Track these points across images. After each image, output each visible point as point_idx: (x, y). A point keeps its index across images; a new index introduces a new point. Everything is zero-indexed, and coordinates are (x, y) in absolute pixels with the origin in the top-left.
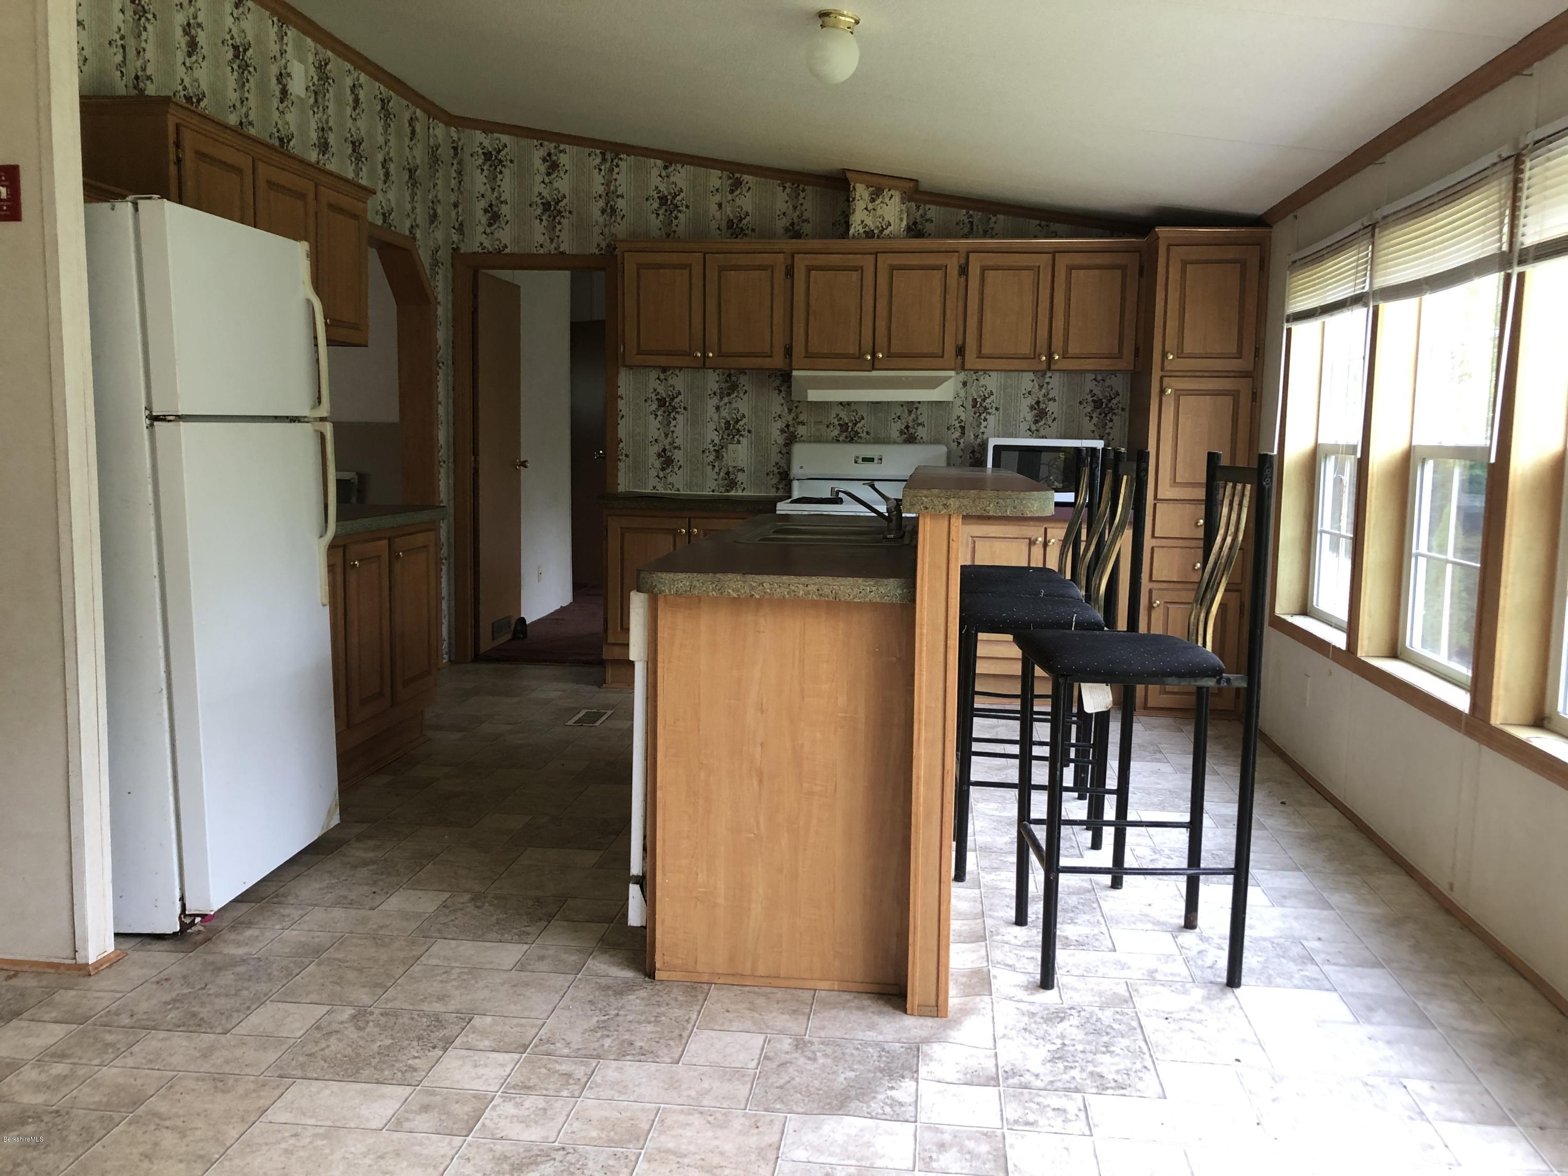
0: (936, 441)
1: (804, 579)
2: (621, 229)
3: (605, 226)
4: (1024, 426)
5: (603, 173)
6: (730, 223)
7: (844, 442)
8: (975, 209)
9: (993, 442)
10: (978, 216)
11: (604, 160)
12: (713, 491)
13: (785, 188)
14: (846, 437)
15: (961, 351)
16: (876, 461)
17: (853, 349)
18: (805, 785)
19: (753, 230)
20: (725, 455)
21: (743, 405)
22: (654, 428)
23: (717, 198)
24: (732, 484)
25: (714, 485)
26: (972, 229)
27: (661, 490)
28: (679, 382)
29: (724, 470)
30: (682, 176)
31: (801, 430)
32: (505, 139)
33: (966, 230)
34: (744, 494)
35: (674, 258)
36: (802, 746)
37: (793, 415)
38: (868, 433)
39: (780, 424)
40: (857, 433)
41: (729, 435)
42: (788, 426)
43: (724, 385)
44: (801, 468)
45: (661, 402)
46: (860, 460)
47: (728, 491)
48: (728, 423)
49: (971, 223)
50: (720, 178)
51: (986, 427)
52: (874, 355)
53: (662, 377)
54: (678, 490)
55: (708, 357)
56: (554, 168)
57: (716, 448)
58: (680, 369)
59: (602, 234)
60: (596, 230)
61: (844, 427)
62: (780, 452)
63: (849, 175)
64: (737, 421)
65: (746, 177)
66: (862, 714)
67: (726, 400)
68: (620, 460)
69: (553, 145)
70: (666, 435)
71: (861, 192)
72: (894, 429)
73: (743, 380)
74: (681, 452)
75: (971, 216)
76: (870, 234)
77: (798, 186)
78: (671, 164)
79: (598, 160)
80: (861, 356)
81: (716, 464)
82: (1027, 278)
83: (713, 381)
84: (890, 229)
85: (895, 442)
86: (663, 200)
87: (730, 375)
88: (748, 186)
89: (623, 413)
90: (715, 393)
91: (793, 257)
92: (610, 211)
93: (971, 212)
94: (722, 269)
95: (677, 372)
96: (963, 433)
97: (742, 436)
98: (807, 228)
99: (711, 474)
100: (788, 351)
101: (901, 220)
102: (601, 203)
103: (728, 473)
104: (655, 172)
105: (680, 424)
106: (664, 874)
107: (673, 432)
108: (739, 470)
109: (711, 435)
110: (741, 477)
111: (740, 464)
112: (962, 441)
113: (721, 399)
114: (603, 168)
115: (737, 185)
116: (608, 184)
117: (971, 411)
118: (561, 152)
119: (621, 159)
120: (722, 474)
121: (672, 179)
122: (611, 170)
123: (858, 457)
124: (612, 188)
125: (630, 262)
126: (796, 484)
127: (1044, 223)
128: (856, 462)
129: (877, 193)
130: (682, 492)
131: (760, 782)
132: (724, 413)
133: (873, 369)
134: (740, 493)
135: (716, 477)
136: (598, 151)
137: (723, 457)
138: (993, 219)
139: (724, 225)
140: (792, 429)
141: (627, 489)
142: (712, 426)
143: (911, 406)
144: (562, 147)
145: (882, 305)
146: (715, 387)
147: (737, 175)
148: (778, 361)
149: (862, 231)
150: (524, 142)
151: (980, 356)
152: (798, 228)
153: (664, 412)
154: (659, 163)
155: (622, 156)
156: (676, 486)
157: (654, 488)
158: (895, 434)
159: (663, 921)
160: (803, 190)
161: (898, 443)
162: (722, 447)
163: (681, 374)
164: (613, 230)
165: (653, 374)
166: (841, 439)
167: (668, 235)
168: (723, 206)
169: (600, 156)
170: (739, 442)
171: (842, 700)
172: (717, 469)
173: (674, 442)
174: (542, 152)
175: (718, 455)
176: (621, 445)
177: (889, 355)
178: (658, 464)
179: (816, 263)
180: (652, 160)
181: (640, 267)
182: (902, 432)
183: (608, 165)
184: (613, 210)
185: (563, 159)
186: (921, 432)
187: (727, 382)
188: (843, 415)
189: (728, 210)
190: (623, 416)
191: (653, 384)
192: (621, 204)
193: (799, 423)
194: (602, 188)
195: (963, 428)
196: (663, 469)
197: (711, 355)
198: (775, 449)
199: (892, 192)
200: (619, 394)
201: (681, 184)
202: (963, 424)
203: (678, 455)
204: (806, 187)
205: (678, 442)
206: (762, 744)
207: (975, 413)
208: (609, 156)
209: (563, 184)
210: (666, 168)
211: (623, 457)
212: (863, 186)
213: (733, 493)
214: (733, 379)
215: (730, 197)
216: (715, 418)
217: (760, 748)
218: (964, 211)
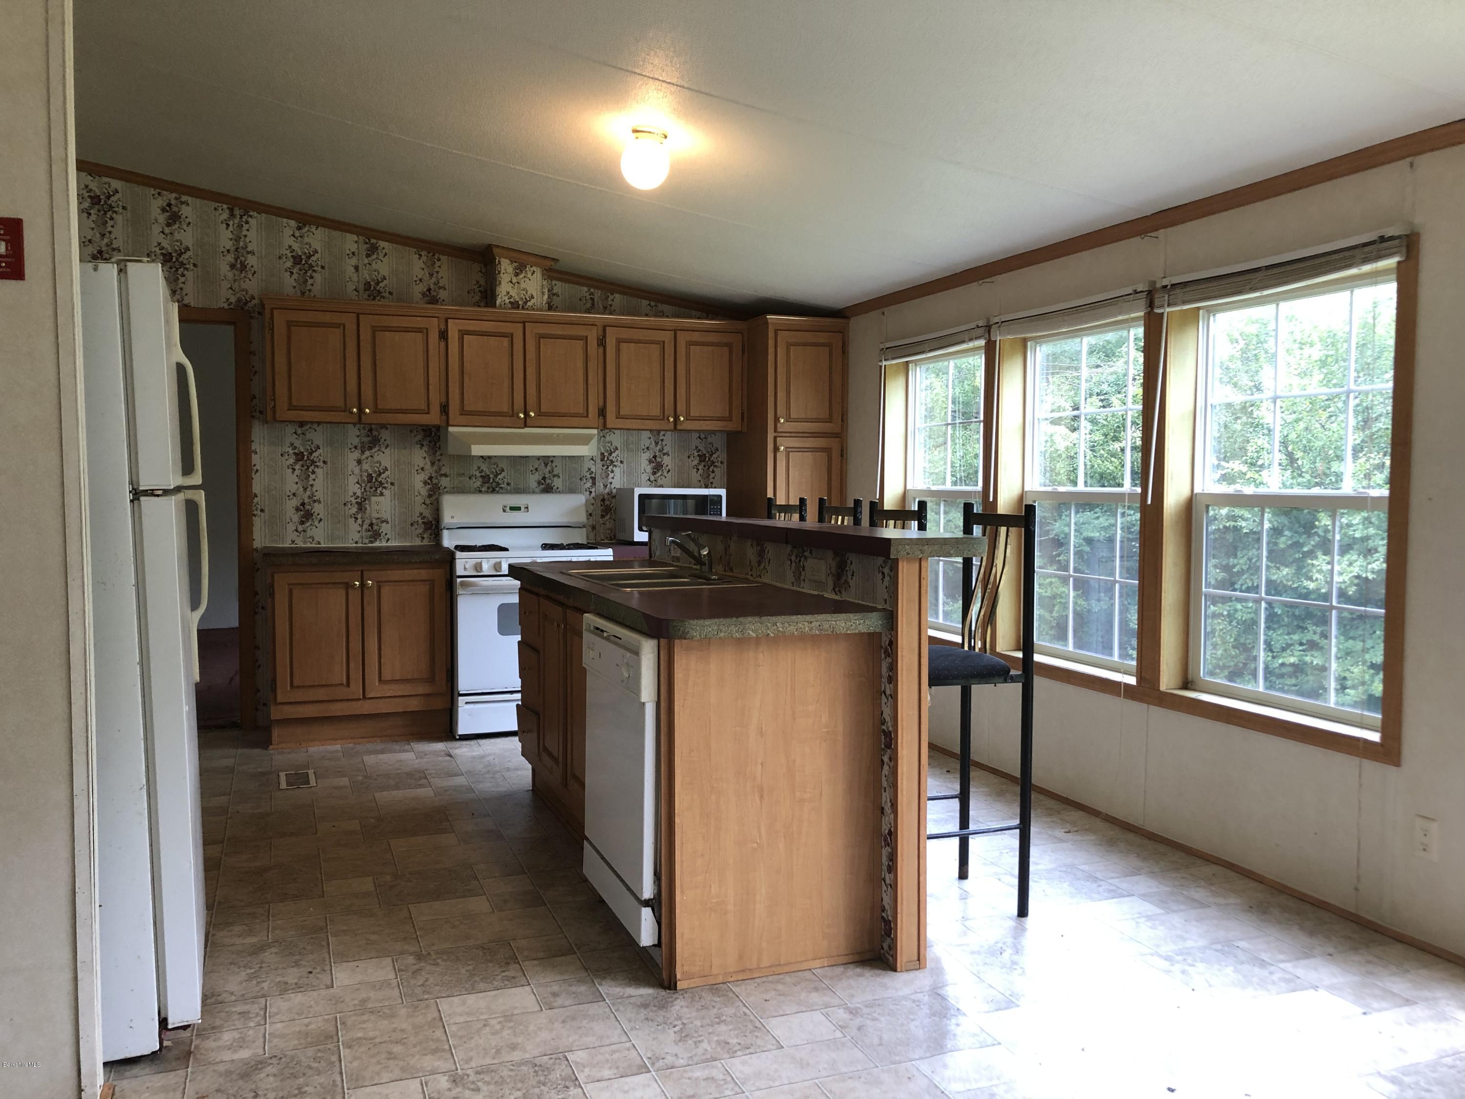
0: (572, 491)
2: (252, 286)
3: (235, 281)
4: (645, 477)
5: (231, 228)
6: (367, 286)
7: (487, 492)
8: (596, 288)
9: (638, 491)
10: (598, 294)
11: (232, 215)
12: (356, 543)
13: (421, 255)
14: (488, 488)
15: (602, 412)
16: (523, 509)
17: (505, 408)
18: (798, 794)
19: (390, 293)
20: (367, 506)
21: (385, 458)
22: (291, 481)
23: (354, 261)
24: (376, 535)
25: (357, 537)
26: (593, 305)
27: (301, 544)
28: (317, 436)
29: (367, 522)
30: (317, 238)
31: (444, 482)
32: (116, 184)
33: (589, 305)
34: (389, 544)
35: (327, 318)
36: (794, 761)
37: (435, 467)
38: (508, 484)
39: (423, 476)
40: (498, 484)
41: (371, 488)
42: (431, 478)
43: (366, 440)
44: (452, 517)
45: (299, 456)
46: (508, 509)
47: (372, 542)
48: (370, 476)
49: (592, 299)
50: (356, 242)
51: (613, 478)
52: (526, 414)
53: (299, 431)
54: (319, 543)
55: (365, 413)
56: (174, 218)
57: (359, 500)
58: (319, 423)
59: (231, 288)
60: (226, 285)
61: (485, 479)
62: (424, 503)
63: (495, 250)
64: (380, 474)
65: (382, 244)
66: (840, 728)
67: (367, 453)
68: (254, 515)
69: (174, 195)
70: (305, 489)
71: (506, 267)
72: (533, 480)
73: (385, 435)
74: (322, 505)
75: (592, 294)
76: (515, 305)
77: (434, 255)
78: (305, 225)
79: (225, 216)
80: (514, 415)
81: (359, 516)
82: (655, 350)
83: (353, 435)
84: (533, 301)
85: (534, 492)
86: (297, 260)
87: (371, 430)
88: (384, 251)
89: (258, 467)
90: (356, 447)
91: (447, 322)
92: (239, 266)
93: (592, 290)
94: (375, 330)
95: (315, 426)
96: (594, 484)
97: (385, 488)
98: (443, 295)
99: (354, 526)
100: (445, 409)
101: (543, 293)
102: (230, 258)
103: (371, 525)
104: (288, 232)
105: (319, 480)
106: (682, 892)
107: (312, 485)
108: (383, 522)
109: (354, 488)
110: (385, 528)
111: (386, 515)
112: (593, 490)
113: (363, 452)
114: (231, 223)
115: (372, 250)
116: (237, 239)
117: (599, 464)
118: (182, 203)
119: (251, 216)
120: (365, 526)
121: (306, 240)
122: (240, 226)
123: (505, 507)
124: (241, 244)
125: (280, 320)
126: (445, 533)
127: (653, 303)
128: (504, 511)
129: (520, 269)
130: (323, 545)
131: (761, 797)
132: (366, 466)
133: (526, 426)
134: (384, 544)
135: (360, 529)
136: (225, 206)
137: (366, 509)
138: (611, 297)
139: (361, 287)
140: (435, 481)
141: (263, 545)
142: (352, 480)
143: (547, 460)
144: (184, 198)
145: (531, 370)
146: (356, 441)
147: (373, 241)
148: (433, 418)
149: (507, 301)
150: (139, 189)
151: (618, 416)
152: (435, 294)
153: (302, 466)
154: (293, 223)
155: (251, 213)
156: (316, 539)
157: (293, 542)
158: (533, 485)
159: (682, 934)
160: (439, 260)
161: (537, 493)
162: (365, 500)
163: (319, 429)
164: (244, 286)
165: (290, 429)
166: (483, 489)
167: (303, 293)
168: (360, 268)
169: (228, 211)
170: (382, 494)
171: (825, 719)
172: (359, 521)
173: (313, 495)
174: (160, 202)
175: (361, 507)
176: (256, 500)
177: (539, 414)
178: (296, 518)
179: (471, 328)
180: (285, 220)
181: (290, 324)
182: (539, 483)
183: (237, 221)
184: (244, 267)
185: (186, 211)
186: (557, 483)
187: (368, 436)
188: (484, 467)
189: (366, 275)
190: (257, 471)
191: (290, 438)
192: (251, 260)
193: (442, 475)
194: (231, 243)
195: (594, 479)
196: (302, 523)
197: (367, 411)
198: (419, 500)
199: (534, 268)
200: (253, 448)
201: (316, 245)
202: (593, 475)
203: (318, 508)
204: (441, 257)
205: (318, 495)
206: (762, 764)
207: (603, 466)
208: (237, 212)
209: (187, 237)
210: (299, 228)
211: (259, 512)
212: (508, 261)
213: (377, 544)
214: (375, 433)
215: (366, 261)
216: (357, 470)
217: (760, 766)
218: (586, 289)
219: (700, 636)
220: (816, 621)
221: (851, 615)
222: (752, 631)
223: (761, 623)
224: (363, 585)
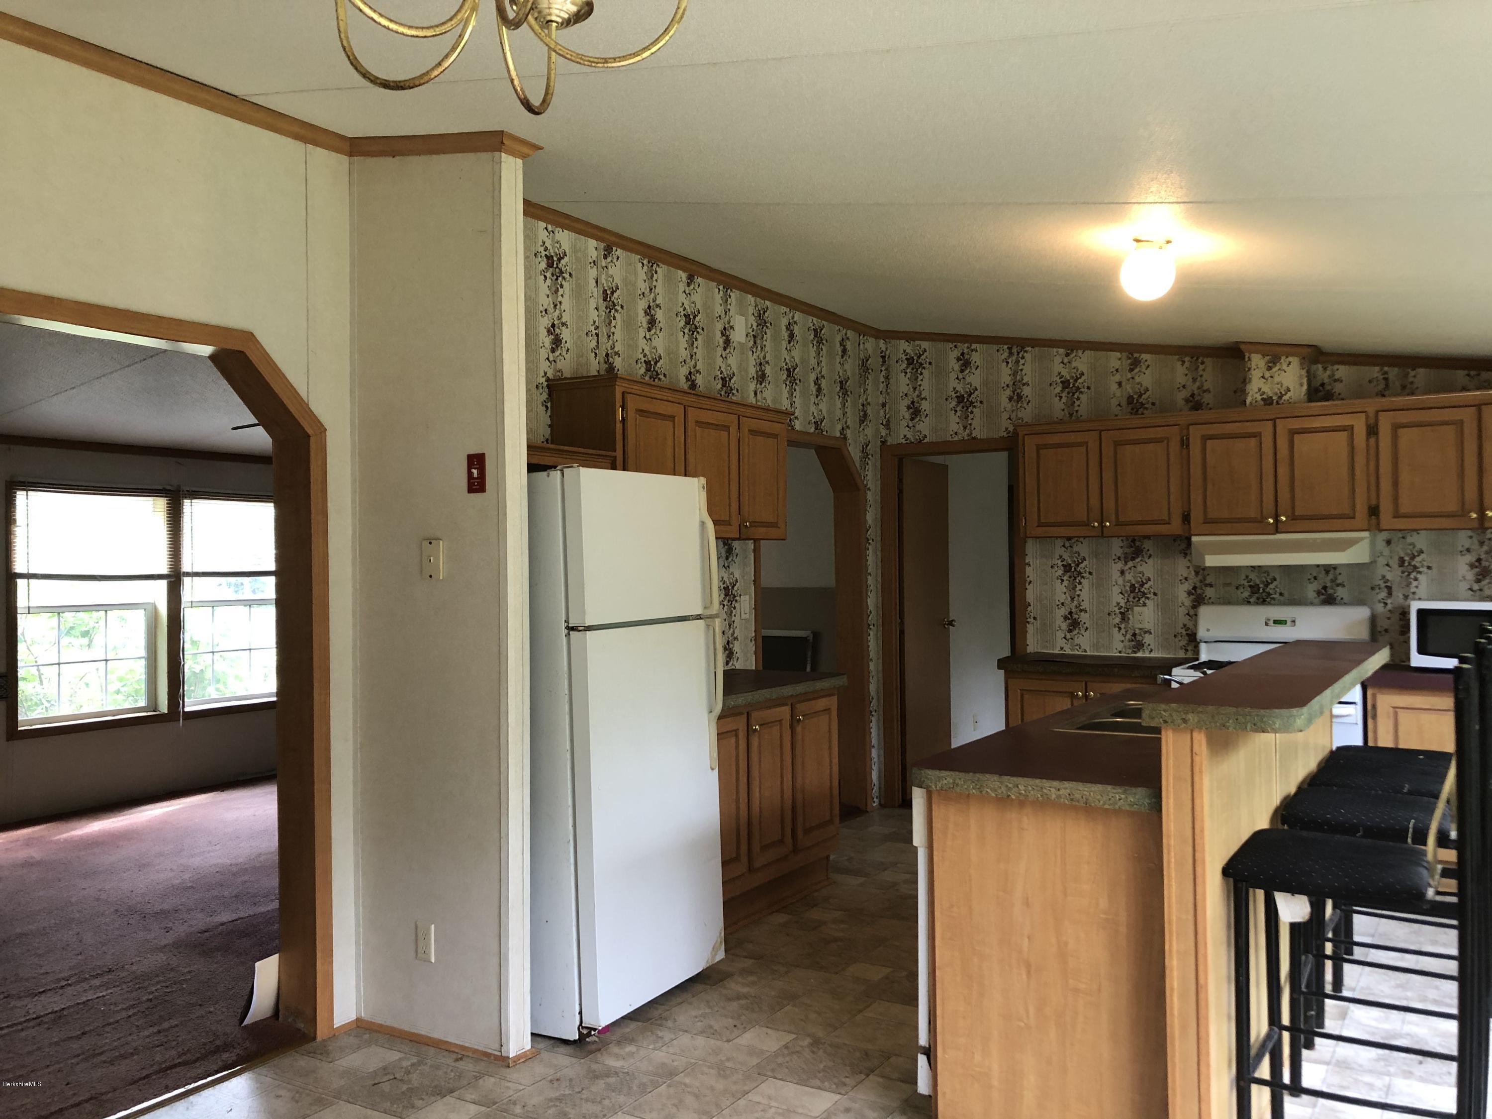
0: (1359, 602)
1: (1056, 783)
2: (1027, 413)
3: (1013, 411)
4: (1464, 586)
5: (1010, 365)
6: (1130, 400)
7: (1257, 604)
8: (1390, 365)
9: (1415, 606)
10: (1393, 373)
11: (1011, 354)
12: (1120, 652)
13: (1183, 362)
14: (1258, 599)
15: (1374, 511)
16: (1289, 623)
17: (1253, 513)
18: (1071, 981)
19: (1153, 404)
20: (1131, 617)
21: (1148, 568)
22: (1060, 591)
23: (1117, 378)
24: (1139, 646)
25: (1120, 646)
26: (1387, 385)
27: (1069, 652)
28: (1083, 549)
29: (1130, 632)
30: (1083, 362)
31: (1209, 592)
32: (925, 345)
33: (1381, 386)
34: (1152, 655)
35: (1072, 438)
36: (1066, 944)
37: (1200, 577)
38: (1281, 594)
39: (1187, 586)
40: (1269, 594)
41: (1134, 598)
42: (1195, 588)
43: (1127, 550)
44: (1208, 630)
45: (1067, 568)
46: (1271, 623)
47: (1135, 652)
48: (1133, 586)
49: (1386, 379)
50: (1120, 359)
51: (1417, 587)
52: (1276, 518)
53: (1067, 544)
54: (1085, 651)
55: (1105, 526)
56: (965, 363)
57: (1122, 610)
58: (1085, 537)
59: (1010, 418)
60: (1005, 415)
61: (1254, 589)
62: (1188, 614)
63: (1242, 347)
64: (1142, 585)
65: (1144, 356)
66: (1123, 917)
67: (1130, 564)
68: (1028, 622)
69: (966, 345)
70: (1073, 599)
71: (1257, 362)
72: (1311, 590)
73: (1147, 545)
74: (1087, 615)
75: (1386, 373)
76: (1268, 401)
77: (1197, 359)
78: (1072, 350)
79: (1006, 354)
80: (1262, 520)
81: (1123, 626)
82: (1450, 432)
83: (1117, 547)
84: (1289, 394)
85: (1312, 604)
86: (1065, 384)
87: (1134, 541)
88: (1147, 363)
89: (1031, 578)
90: (1119, 558)
91: (1188, 429)
92: (1017, 398)
93: (1386, 369)
94: (1117, 444)
95: (1081, 539)
96: (1390, 594)
97: (1148, 598)
98: (1207, 398)
99: (1117, 636)
100: (1186, 518)
101: (1302, 385)
102: (1008, 392)
103: (1134, 635)
104: (1058, 359)
105: (1086, 591)
106: (944, 1049)
107: (1079, 596)
108: (1146, 632)
109: (1117, 598)
110: (1148, 639)
111: (1147, 626)
112: (1389, 601)
113: (1126, 563)
114: (1010, 361)
115: (1136, 363)
116: (1015, 374)
117: (1398, 571)
118: (972, 350)
119: (1026, 352)
120: (1129, 636)
121: (1074, 364)
122: (1017, 362)
123: (1269, 620)
124: (1018, 378)
125: (1030, 445)
126: (1203, 647)
127: (1473, 373)
128: (1267, 624)
129: (1274, 362)
130: (1088, 653)
131: (1029, 973)
132: (1129, 576)
133: (1277, 531)
134: (1147, 655)
135: (1123, 638)
136: (1006, 347)
137: (1129, 619)
138: (1412, 373)
139: (1124, 403)
140: (1199, 591)
141: (1036, 650)
142: (1116, 590)
143: (1328, 569)
144: (974, 346)
145: (1283, 471)
146: (1119, 552)
147: (1136, 355)
148: (1176, 527)
149: (1259, 398)
150: (940, 345)
151: (1397, 515)
152: (1199, 398)
153: (1070, 577)
154: (1061, 351)
155: (1027, 349)
156: (1083, 647)
157: (1062, 649)
158: (1311, 594)
159: (944, 1093)
160: (1203, 363)
161: (1315, 605)
162: (1128, 610)
163: (1086, 541)
164: (1020, 415)
165: (1059, 542)
166: (1252, 600)
167: (1071, 415)
168: (1123, 384)
169: (1008, 351)
170: (1144, 605)
171: (1103, 903)
172: (1123, 631)
173: (1080, 605)
174: (956, 353)
175: (1124, 617)
176: (1029, 609)
177: (1293, 517)
178: (1064, 626)
179: (1211, 432)
180: (1055, 350)
181: (1039, 448)
182: (1319, 593)
183: (1014, 358)
184: (1020, 397)
185: (976, 358)
186: (1341, 592)
187: (1132, 547)
188: (1252, 576)
189: (1128, 388)
190: (1030, 582)
191: (1059, 551)
192: (1026, 391)
193: (1206, 585)
194: (1010, 378)
195: (1389, 588)
196: (1070, 631)
197: (1108, 524)
198: (1182, 611)
199: (1290, 359)
200: (1027, 561)
201: (1083, 368)
202: (1389, 584)
203: (1084, 618)
204: (1205, 360)
205: (1085, 605)
206: (1029, 938)
207: (1403, 572)
208: (1015, 350)
209: (975, 379)
210: (1067, 355)
211: (1032, 620)
212: (1260, 356)
213: (1139, 655)
214: (1138, 543)
215: (1129, 375)
216: (1120, 581)
217: (1027, 940)
218: (1377, 369)
219: (936, 787)
220: (1065, 789)
221: (1109, 788)
222: (991, 790)
223: (1001, 783)
224: (1086, 697)
